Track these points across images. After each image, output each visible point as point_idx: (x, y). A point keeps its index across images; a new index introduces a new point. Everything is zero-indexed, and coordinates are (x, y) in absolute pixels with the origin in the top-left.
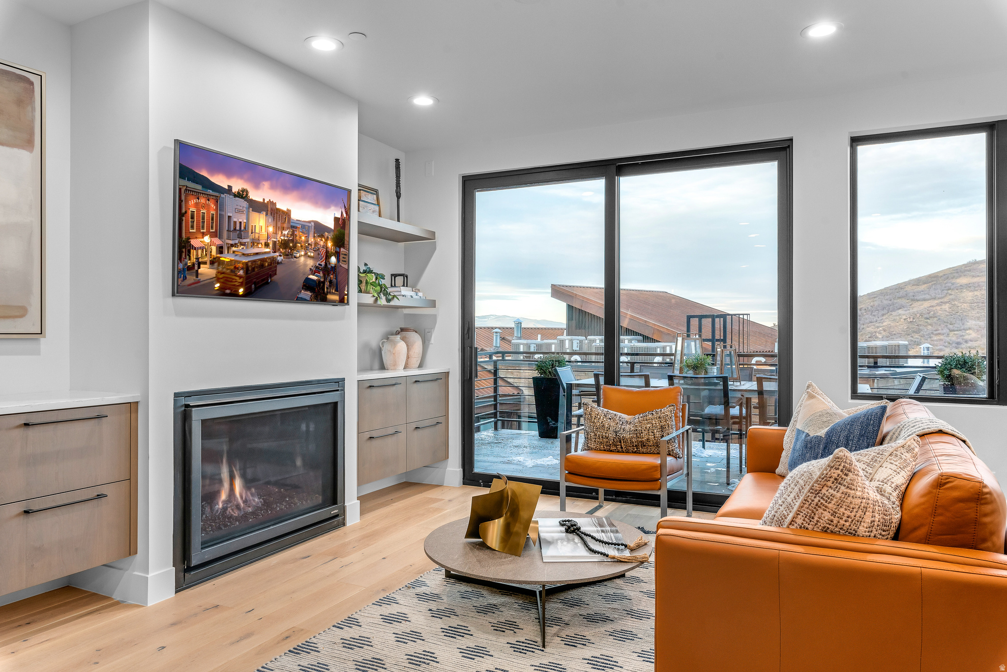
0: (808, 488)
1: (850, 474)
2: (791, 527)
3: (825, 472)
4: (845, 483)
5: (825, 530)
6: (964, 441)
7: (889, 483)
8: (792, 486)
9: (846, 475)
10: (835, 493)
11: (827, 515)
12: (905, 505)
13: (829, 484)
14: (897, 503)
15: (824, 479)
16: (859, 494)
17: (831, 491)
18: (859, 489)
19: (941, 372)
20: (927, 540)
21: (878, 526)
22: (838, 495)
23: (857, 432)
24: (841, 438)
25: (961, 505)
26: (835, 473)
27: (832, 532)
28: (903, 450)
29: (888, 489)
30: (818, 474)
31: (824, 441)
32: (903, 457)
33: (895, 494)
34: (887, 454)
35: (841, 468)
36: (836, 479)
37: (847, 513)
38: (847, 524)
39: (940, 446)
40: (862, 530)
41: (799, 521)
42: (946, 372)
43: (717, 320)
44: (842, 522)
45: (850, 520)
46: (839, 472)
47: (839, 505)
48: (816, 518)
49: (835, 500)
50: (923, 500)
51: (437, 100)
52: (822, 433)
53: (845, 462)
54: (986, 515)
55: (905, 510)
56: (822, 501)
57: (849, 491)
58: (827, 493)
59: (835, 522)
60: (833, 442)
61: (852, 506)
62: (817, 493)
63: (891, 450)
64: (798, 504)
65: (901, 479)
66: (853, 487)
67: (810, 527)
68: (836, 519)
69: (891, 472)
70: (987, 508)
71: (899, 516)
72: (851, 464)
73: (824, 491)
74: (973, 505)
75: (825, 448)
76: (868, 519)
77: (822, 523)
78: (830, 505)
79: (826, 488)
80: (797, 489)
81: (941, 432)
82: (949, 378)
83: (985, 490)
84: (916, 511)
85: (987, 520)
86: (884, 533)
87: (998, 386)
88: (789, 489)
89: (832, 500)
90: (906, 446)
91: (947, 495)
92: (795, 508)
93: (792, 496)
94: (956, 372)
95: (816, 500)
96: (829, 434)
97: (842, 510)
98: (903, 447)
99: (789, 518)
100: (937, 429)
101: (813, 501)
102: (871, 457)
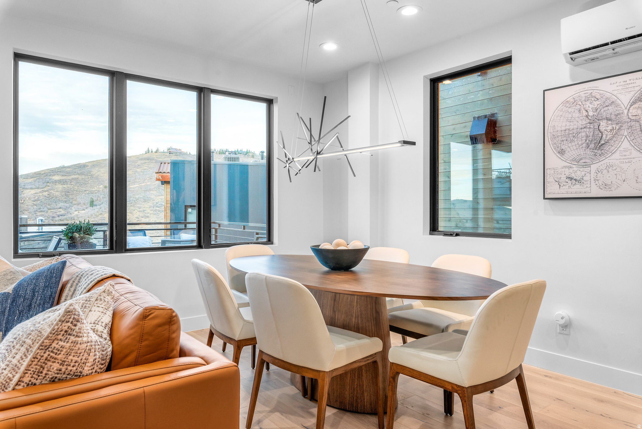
0: (37, 345)
1: (78, 324)
2: (17, 387)
3: (56, 327)
4: (74, 333)
5: (53, 381)
6: (129, 280)
7: (100, 323)
8: (17, 347)
9: (75, 325)
10: (65, 344)
11: (56, 366)
12: (115, 337)
13: (60, 337)
14: (108, 338)
15: (55, 335)
16: (85, 339)
17: (61, 343)
18: (85, 335)
19: (66, 235)
20: (136, 363)
21: (98, 362)
22: (68, 345)
23: (42, 285)
24: (28, 292)
25: (160, 328)
26: (65, 326)
27: (59, 380)
28: (105, 295)
29: (100, 328)
30: (49, 330)
31: (11, 296)
32: (106, 300)
33: (105, 331)
34: (93, 300)
35: (71, 320)
36: (66, 331)
37: (75, 359)
38: (75, 368)
39: (123, 287)
40: (86, 370)
41: (26, 379)
42: (70, 235)
44: (70, 368)
45: (77, 364)
46: (69, 324)
47: (68, 354)
48: (44, 372)
49: (65, 350)
50: (132, 331)
52: (9, 289)
53: (75, 314)
54: (174, 332)
55: (115, 343)
56: (52, 354)
57: (77, 339)
58: (57, 346)
59: (63, 370)
60: (21, 296)
61: (79, 352)
62: (47, 348)
63: (96, 296)
64: (25, 364)
65: (107, 319)
66: (81, 335)
67: (38, 382)
68: (65, 367)
69: (99, 314)
70: (174, 327)
71: (110, 349)
72: (79, 315)
73: (54, 345)
74: (167, 327)
75: (12, 302)
76: (91, 359)
77: (51, 375)
78: (59, 357)
79: (56, 342)
80: (23, 349)
81: (114, 276)
82: (72, 238)
83: (174, 314)
84: (127, 341)
85: (172, 336)
86: (102, 367)
87: (116, 241)
88: (14, 351)
89: (61, 351)
90: (106, 291)
91: (150, 323)
92: (23, 368)
93: (18, 357)
94: (77, 235)
95: (46, 355)
96: (16, 290)
97: (71, 357)
98: (104, 292)
99: (15, 380)
100: (111, 274)
101: (42, 356)
102: (81, 305)
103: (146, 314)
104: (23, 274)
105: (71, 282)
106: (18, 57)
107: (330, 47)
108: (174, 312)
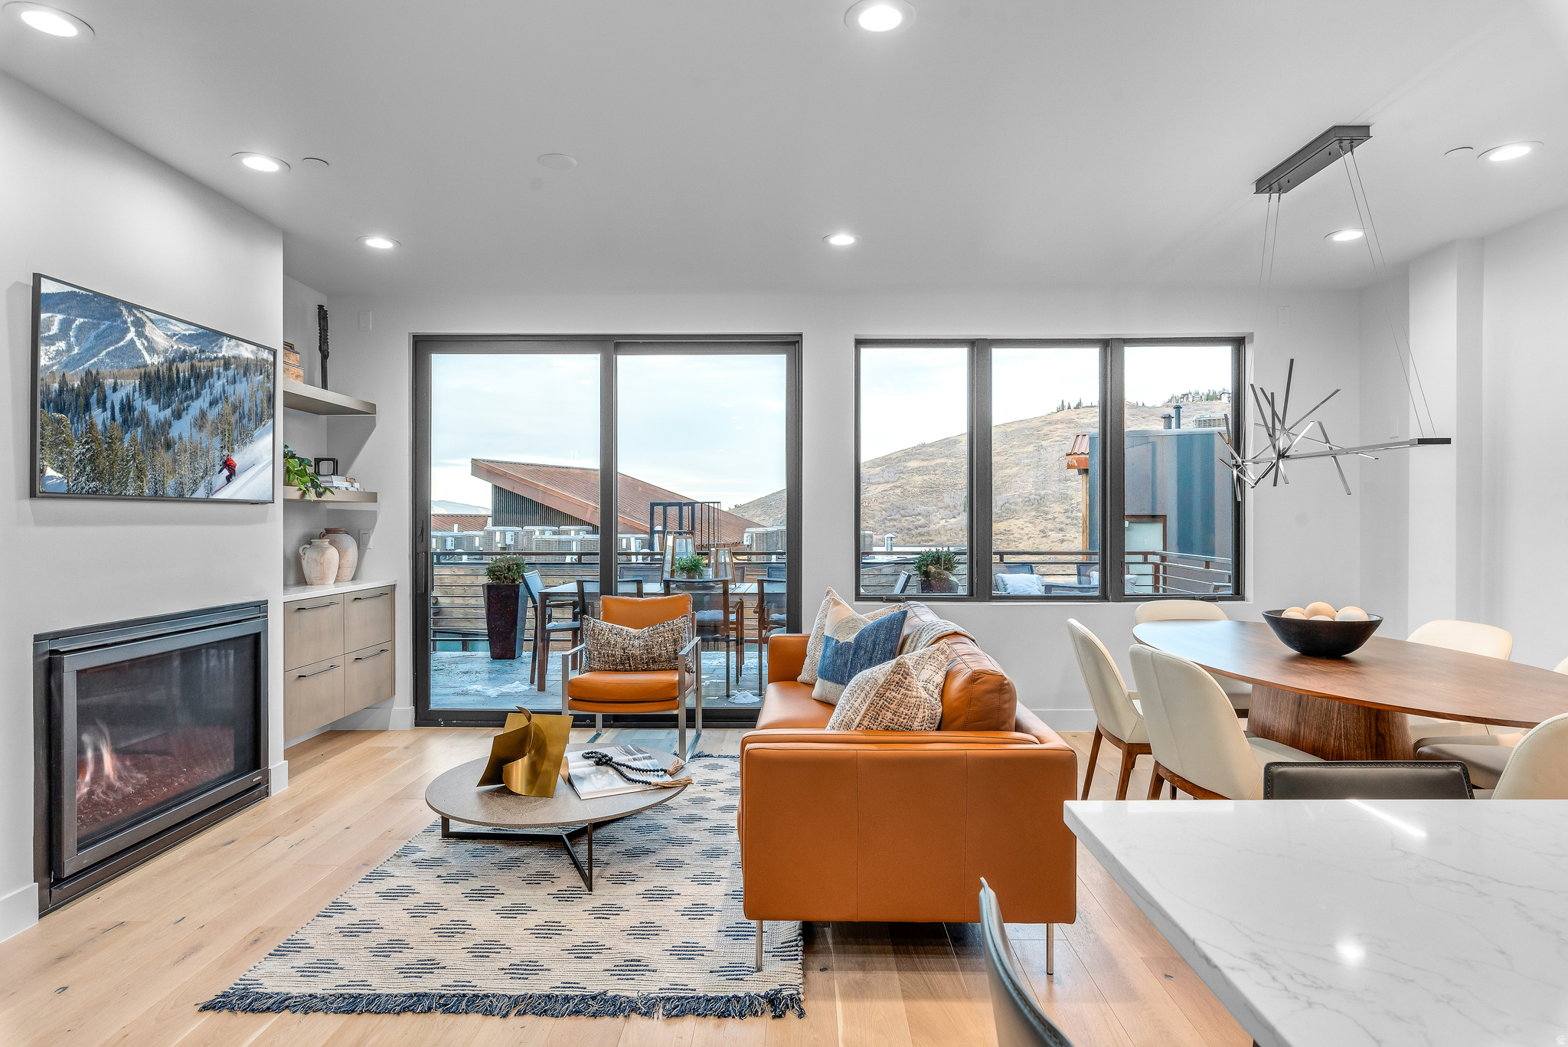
0: (873, 692)
1: (908, 677)
2: (858, 729)
3: (889, 677)
4: (904, 686)
5: (887, 729)
6: (973, 641)
7: (932, 683)
8: (858, 692)
9: (906, 678)
10: (896, 695)
11: (889, 715)
12: (945, 699)
13: (892, 687)
14: (939, 699)
15: (888, 684)
16: (914, 694)
17: (893, 694)
18: (915, 690)
19: (919, 568)
20: (964, 728)
21: (927, 720)
22: (899, 696)
23: (882, 637)
24: (869, 643)
25: (990, 696)
26: (897, 678)
27: (892, 729)
28: (938, 653)
29: (931, 688)
30: (883, 680)
31: (853, 647)
32: (939, 659)
33: (936, 691)
34: (927, 657)
35: (902, 672)
36: (897, 683)
37: (906, 711)
38: (905, 721)
39: (963, 647)
40: (916, 725)
41: (865, 723)
42: (924, 568)
43: (685, 508)
44: (901, 720)
45: (907, 717)
46: (900, 676)
47: (899, 705)
48: (880, 719)
49: (896, 701)
50: (960, 694)
51: (398, 243)
52: (851, 638)
53: (905, 668)
54: (1005, 702)
55: (945, 705)
56: (885, 703)
57: (907, 692)
58: (890, 696)
59: (895, 720)
60: (862, 647)
61: (909, 705)
62: (881, 696)
63: (929, 653)
64: (864, 708)
65: (939, 678)
66: (911, 689)
67: (875, 727)
68: (897, 717)
69: (931, 672)
70: (1006, 697)
71: (941, 710)
72: (909, 669)
73: (887, 694)
74: (997, 695)
75: (854, 654)
76: (920, 716)
77: (885, 723)
78: (892, 706)
79: (889, 691)
80: (863, 695)
81: (956, 634)
82: (926, 574)
83: (1006, 682)
84: (955, 704)
85: (1006, 706)
86: (931, 726)
87: (977, 584)
88: (856, 695)
89: (894, 701)
90: (941, 649)
91: (979, 688)
92: (863, 712)
93: (859, 701)
94: (932, 569)
95: (881, 703)
96: (857, 640)
97: (902, 709)
98: (938, 650)
99: (857, 721)
100: (953, 631)
101: (878, 704)
102: (914, 661)
103: (975, 678)
104: (864, 622)
105: (912, 637)
106: (860, 343)
107: (1349, 236)
108: (1005, 679)
